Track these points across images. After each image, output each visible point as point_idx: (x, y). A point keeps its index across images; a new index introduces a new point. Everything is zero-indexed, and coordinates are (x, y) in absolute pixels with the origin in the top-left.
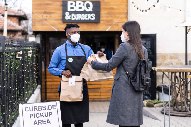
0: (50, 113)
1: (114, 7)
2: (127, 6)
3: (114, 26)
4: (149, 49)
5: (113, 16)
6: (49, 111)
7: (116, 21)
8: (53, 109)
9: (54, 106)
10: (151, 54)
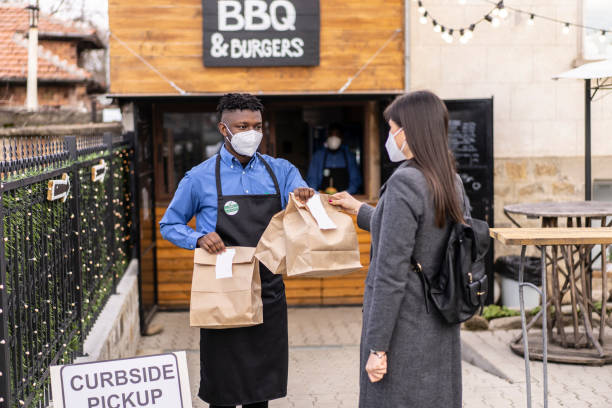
0: (156, 394)
1: (362, 16)
2: (402, 11)
3: (364, 77)
4: (472, 146)
5: (358, 44)
6: (150, 386)
7: (367, 59)
8: (165, 378)
9: (167, 369)
10: (476, 160)
